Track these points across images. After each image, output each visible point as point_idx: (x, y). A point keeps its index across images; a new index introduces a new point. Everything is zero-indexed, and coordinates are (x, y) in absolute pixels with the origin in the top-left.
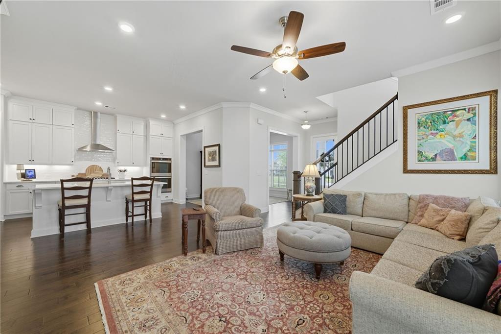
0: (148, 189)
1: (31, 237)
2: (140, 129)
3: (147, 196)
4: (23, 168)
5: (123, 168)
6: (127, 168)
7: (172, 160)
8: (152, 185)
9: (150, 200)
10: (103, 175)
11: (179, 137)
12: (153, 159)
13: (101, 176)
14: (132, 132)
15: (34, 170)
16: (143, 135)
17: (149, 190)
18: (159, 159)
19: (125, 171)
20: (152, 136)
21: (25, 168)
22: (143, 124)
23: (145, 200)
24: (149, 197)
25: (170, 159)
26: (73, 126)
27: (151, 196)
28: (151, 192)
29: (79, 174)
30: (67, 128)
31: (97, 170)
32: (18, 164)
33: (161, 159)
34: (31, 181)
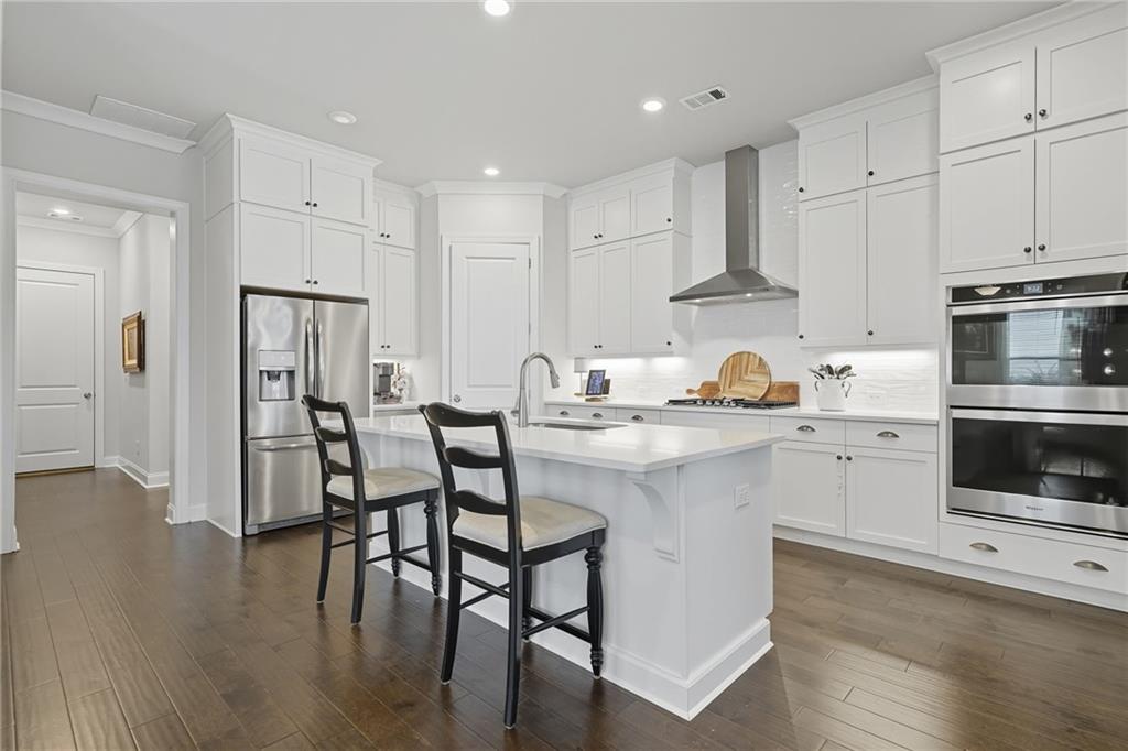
4: (586, 367)
6: (858, 359)
10: (768, 391)
12: (960, 294)
13: (761, 394)
14: (863, 173)
15: (604, 371)
18: (1016, 291)
20: (959, 156)
21: (589, 369)
26: (671, 225)
29: (703, 385)
30: (657, 237)
31: (751, 372)
32: (576, 359)
33: (1029, 289)
34: (599, 400)
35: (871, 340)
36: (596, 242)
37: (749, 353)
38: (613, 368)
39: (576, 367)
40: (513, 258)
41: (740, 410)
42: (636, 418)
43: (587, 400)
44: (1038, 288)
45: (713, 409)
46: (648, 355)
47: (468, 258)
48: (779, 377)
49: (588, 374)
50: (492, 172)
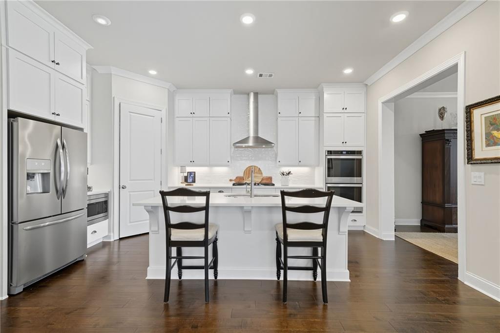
0: (317, 218)
1: (146, 278)
2: (309, 107)
3: (315, 235)
4: (186, 170)
5: (286, 170)
6: (292, 169)
7: (364, 153)
8: (327, 209)
9: (323, 244)
10: (262, 180)
11: (380, 105)
12: (330, 152)
13: (260, 180)
14: (298, 112)
15: (195, 172)
16: (313, 115)
17: (321, 223)
18: (341, 153)
19: (289, 173)
20: (328, 115)
21: (187, 171)
22: (314, 97)
23: (313, 245)
24: (321, 239)
25: (360, 153)
26: (229, 115)
27: (325, 236)
28: (324, 226)
29: (237, 178)
30: (223, 119)
31: (256, 173)
32: (181, 167)
33: (344, 153)
34: (193, 185)
35: (300, 164)
36: (191, 115)
37: (255, 166)
38: (199, 170)
39: (181, 170)
40: (153, 117)
41: (263, 186)
42: (220, 192)
43: (186, 185)
44: (345, 153)
45: (258, 187)
46: (210, 165)
47: (130, 112)
48: (265, 174)
49: (187, 173)
50: (153, 72)
